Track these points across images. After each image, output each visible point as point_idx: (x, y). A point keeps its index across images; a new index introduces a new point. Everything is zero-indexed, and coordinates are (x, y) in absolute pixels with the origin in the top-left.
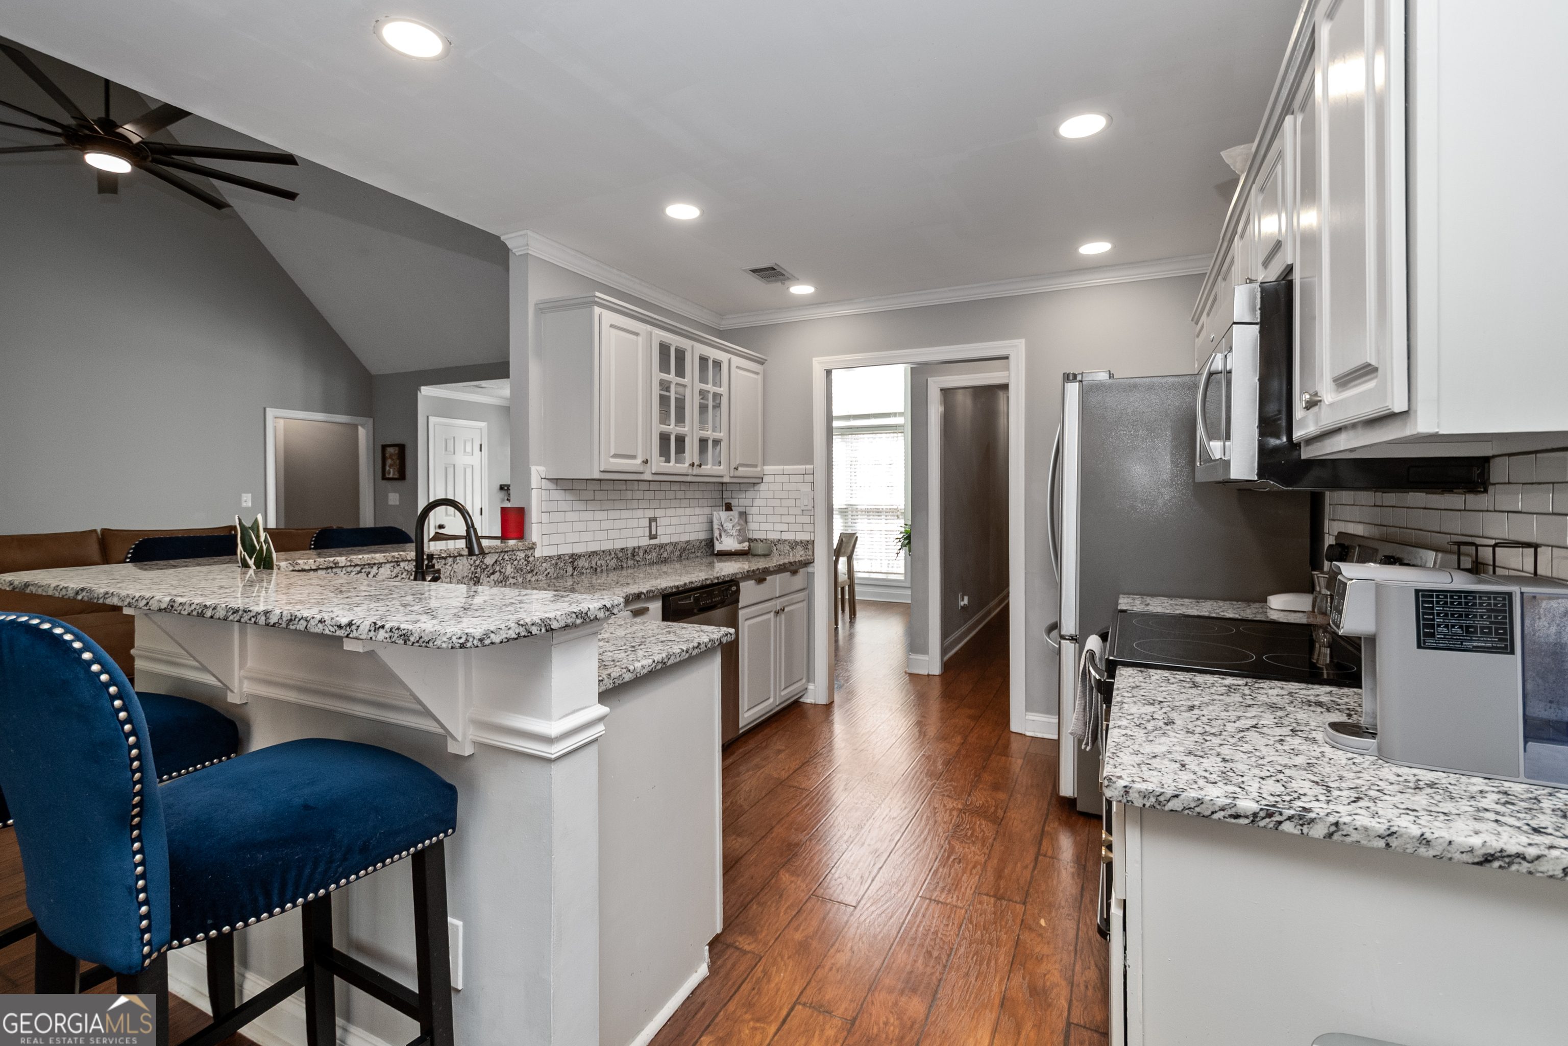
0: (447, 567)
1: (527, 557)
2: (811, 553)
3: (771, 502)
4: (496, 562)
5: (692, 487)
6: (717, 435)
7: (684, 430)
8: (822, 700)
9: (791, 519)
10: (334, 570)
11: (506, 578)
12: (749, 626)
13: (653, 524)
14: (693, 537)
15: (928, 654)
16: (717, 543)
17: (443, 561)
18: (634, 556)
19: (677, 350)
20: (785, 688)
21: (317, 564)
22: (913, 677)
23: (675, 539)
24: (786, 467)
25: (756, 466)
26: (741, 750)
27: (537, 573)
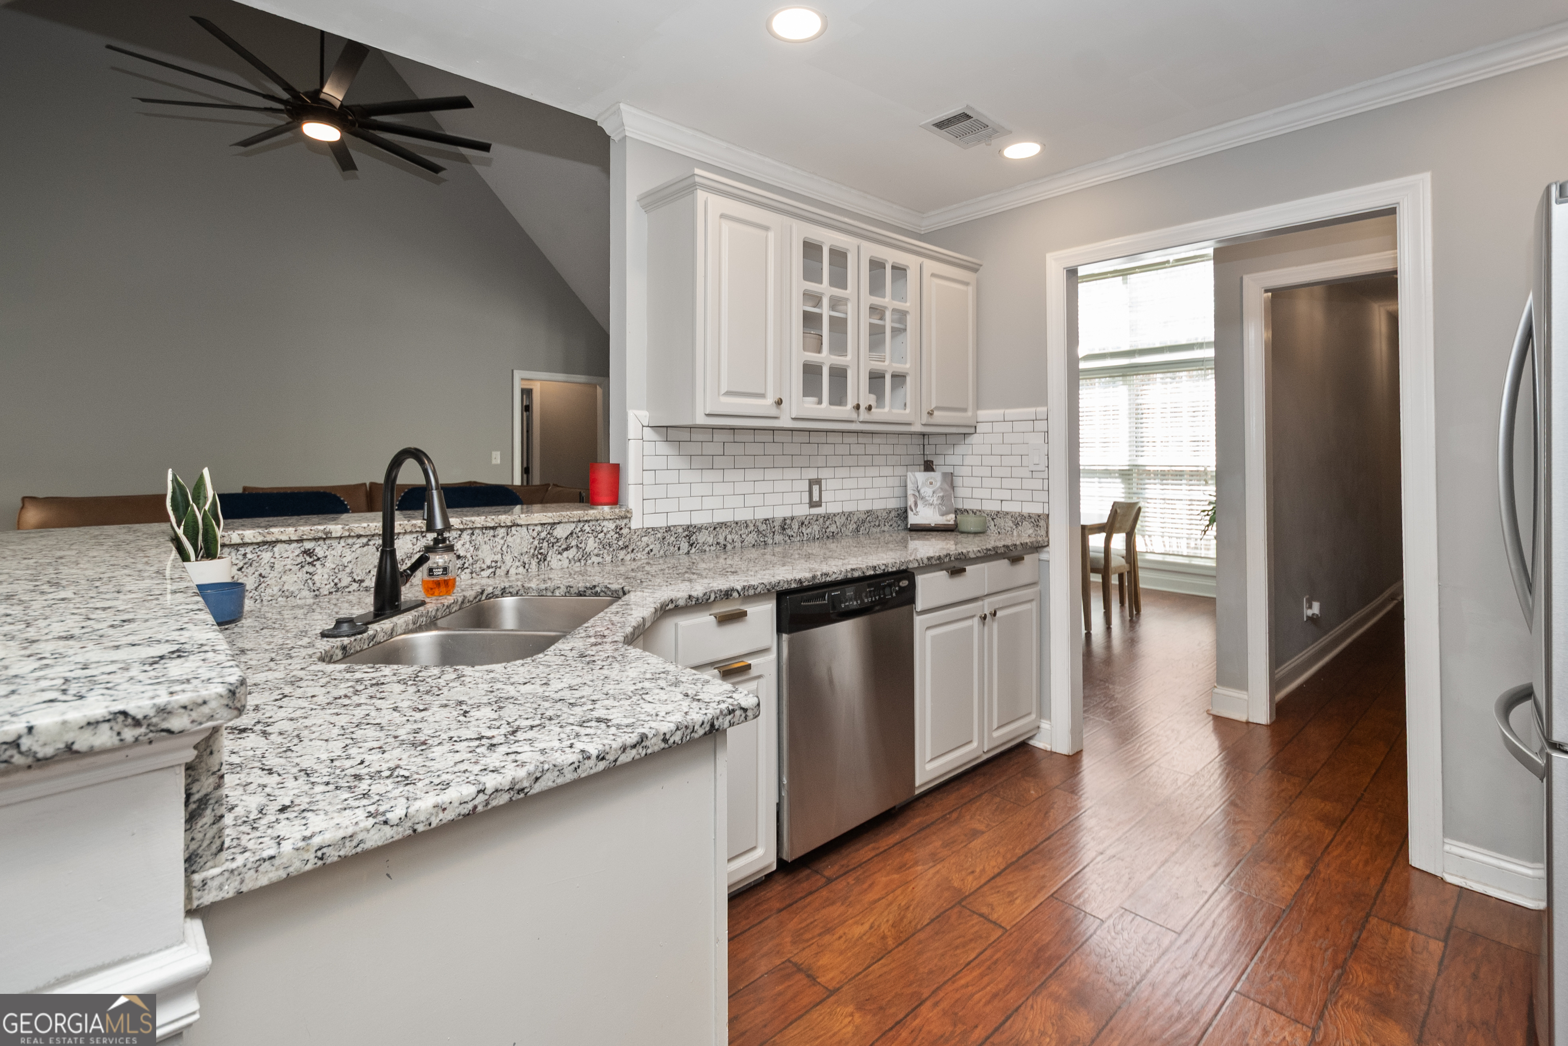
0: (496, 539)
1: (618, 529)
2: (1043, 533)
3: (988, 460)
4: (571, 534)
5: (877, 440)
6: (899, 367)
7: (847, 360)
8: (1063, 747)
9: (1016, 484)
10: (328, 542)
11: (586, 556)
12: (933, 637)
13: (816, 488)
14: (878, 505)
15: (1247, 690)
16: (910, 514)
17: (492, 532)
18: (784, 529)
19: (833, 251)
20: (999, 728)
21: (300, 533)
22: (1222, 724)
23: (849, 508)
24: (1008, 411)
25: (965, 410)
26: (917, 820)
27: (633, 550)
